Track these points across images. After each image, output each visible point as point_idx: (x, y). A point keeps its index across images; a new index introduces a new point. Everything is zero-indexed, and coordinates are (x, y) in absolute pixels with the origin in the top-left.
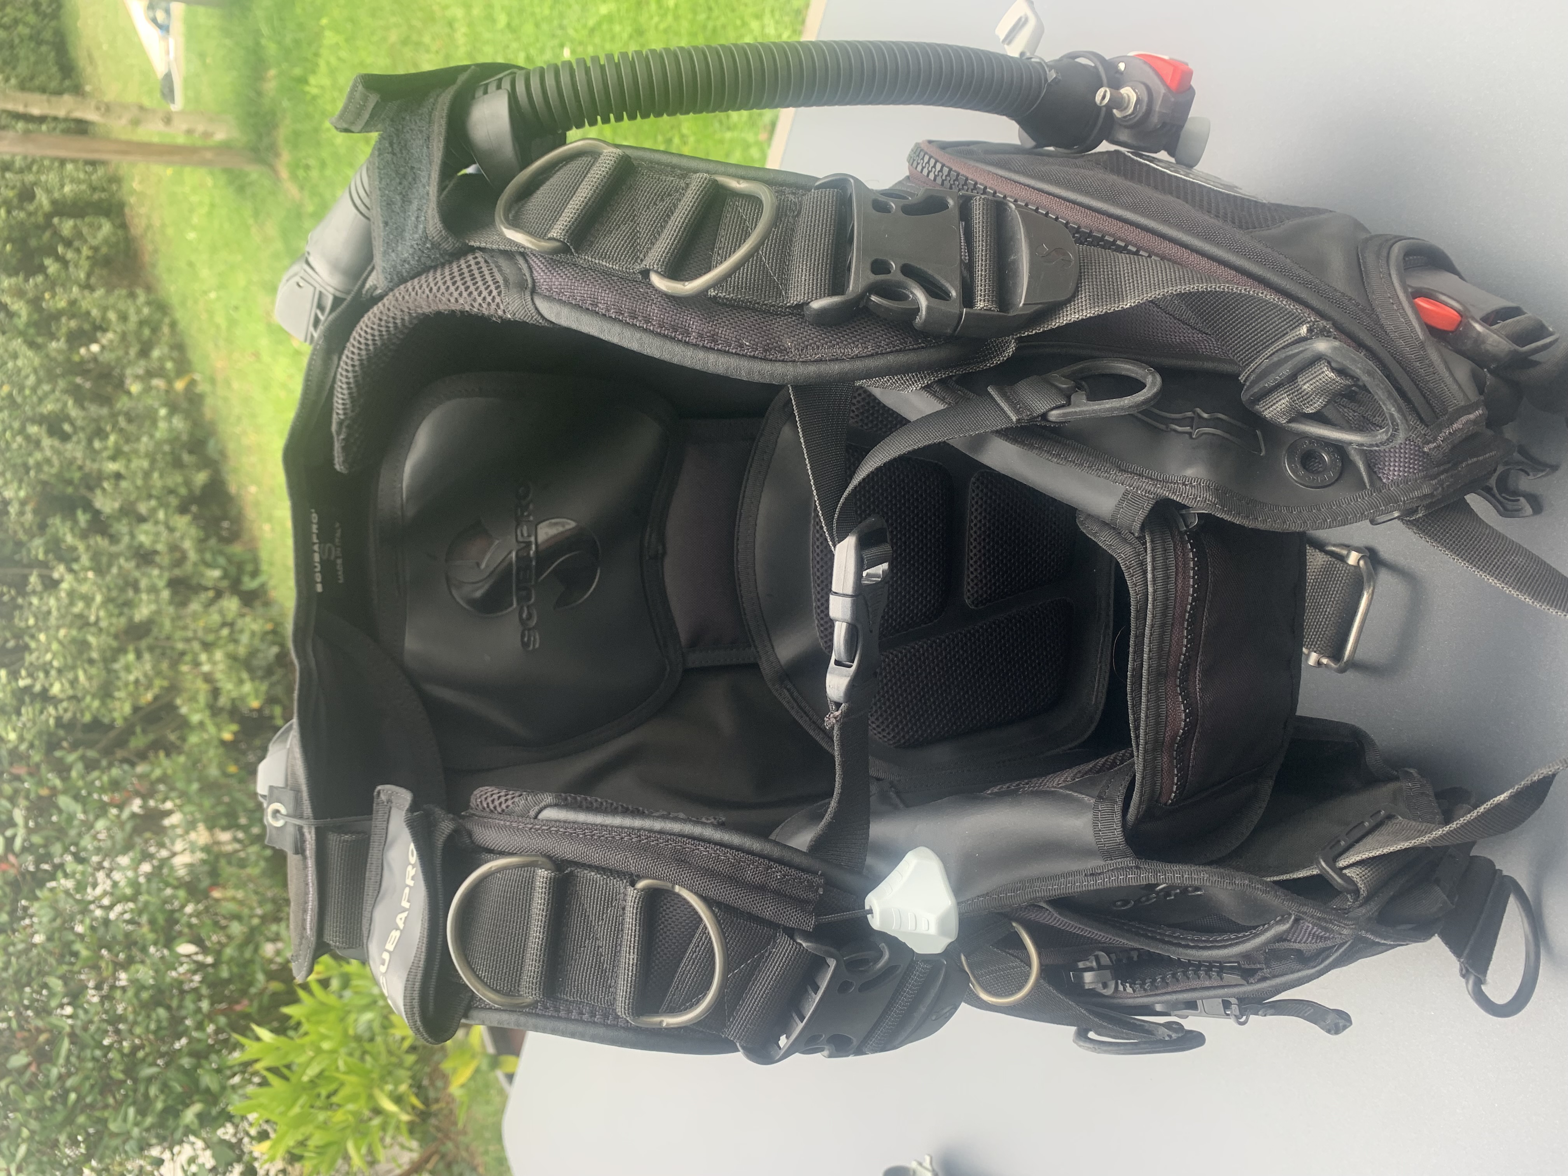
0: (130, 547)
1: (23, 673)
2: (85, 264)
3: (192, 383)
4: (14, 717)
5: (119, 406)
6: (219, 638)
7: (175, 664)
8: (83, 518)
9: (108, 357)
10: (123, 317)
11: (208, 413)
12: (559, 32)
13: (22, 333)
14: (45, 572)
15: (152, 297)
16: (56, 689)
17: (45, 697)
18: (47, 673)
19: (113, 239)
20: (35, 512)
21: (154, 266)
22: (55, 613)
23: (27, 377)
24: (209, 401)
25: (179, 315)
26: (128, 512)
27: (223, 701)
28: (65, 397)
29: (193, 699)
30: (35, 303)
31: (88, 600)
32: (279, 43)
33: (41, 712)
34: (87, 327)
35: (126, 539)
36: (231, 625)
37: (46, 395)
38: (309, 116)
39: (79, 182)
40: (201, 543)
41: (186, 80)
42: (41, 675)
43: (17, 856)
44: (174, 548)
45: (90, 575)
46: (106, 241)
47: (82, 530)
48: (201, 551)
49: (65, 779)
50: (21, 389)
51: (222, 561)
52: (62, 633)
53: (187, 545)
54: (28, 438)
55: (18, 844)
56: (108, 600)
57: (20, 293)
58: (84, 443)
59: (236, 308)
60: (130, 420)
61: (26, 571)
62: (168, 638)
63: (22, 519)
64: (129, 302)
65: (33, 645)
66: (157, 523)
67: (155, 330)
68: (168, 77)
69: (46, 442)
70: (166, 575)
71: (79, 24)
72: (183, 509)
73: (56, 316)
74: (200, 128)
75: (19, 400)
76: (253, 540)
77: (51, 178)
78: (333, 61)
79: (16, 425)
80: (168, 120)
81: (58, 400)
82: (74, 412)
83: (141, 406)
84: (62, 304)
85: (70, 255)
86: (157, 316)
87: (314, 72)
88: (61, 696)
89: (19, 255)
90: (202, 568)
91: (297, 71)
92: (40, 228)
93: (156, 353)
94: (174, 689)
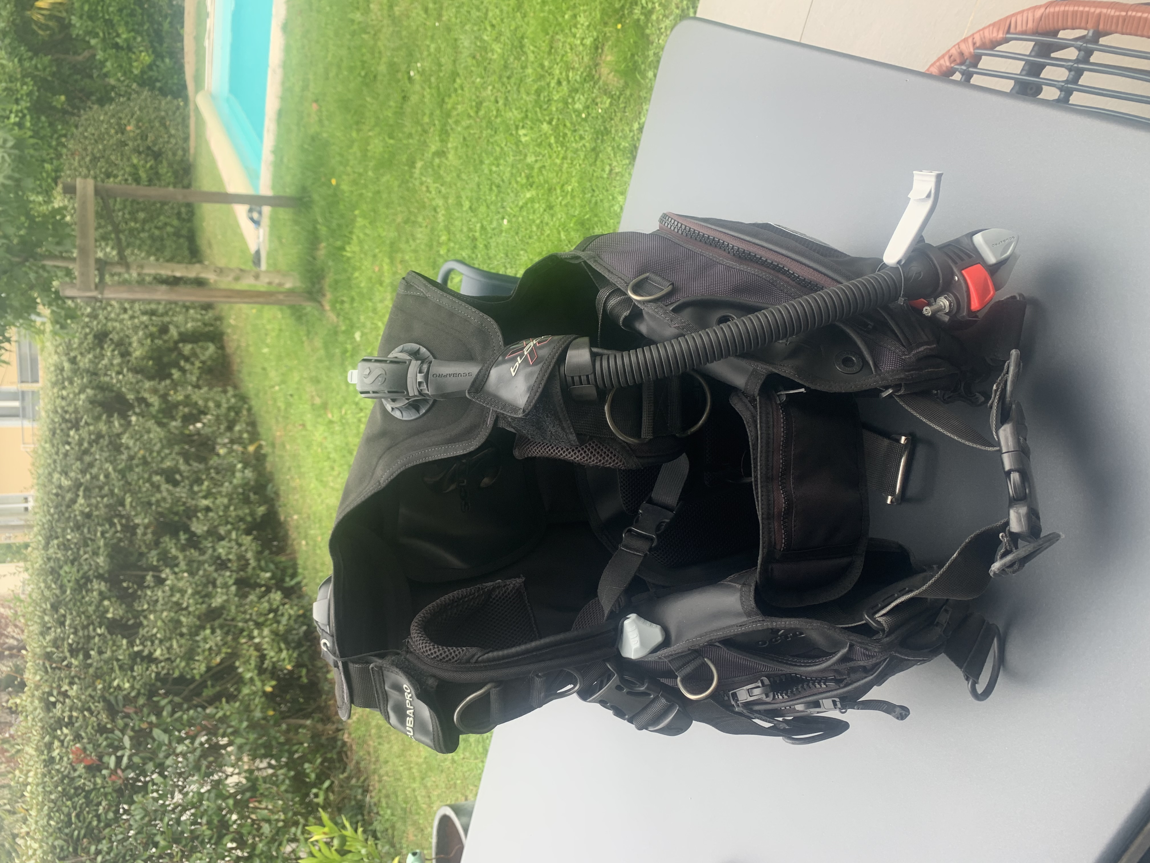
0: (212, 556)
1: (138, 642)
2: (196, 372)
3: (260, 447)
4: (129, 673)
5: (211, 462)
6: (266, 620)
7: (236, 639)
8: (183, 537)
9: (208, 431)
10: (218, 406)
11: (268, 466)
12: (501, 210)
13: (154, 417)
14: (156, 574)
15: (237, 392)
16: (158, 653)
17: (150, 659)
18: (153, 643)
19: (215, 356)
20: (154, 533)
21: (239, 372)
22: (161, 601)
23: (155, 445)
24: (270, 459)
25: (253, 403)
26: (213, 534)
27: (267, 664)
28: (178, 457)
29: (247, 662)
30: (164, 397)
31: (183, 592)
32: (328, 227)
33: (147, 669)
34: (195, 412)
35: (210, 551)
36: (275, 611)
37: (167, 456)
38: (345, 271)
39: (197, 320)
40: (259, 554)
41: (269, 255)
42: (149, 643)
43: (123, 771)
44: (241, 557)
45: (186, 575)
46: (210, 358)
47: (183, 545)
48: (258, 560)
49: (159, 715)
50: (151, 452)
51: (272, 566)
52: (165, 614)
53: (249, 555)
54: (152, 484)
55: (125, 760)
56: (196, 593)
57: (154, 391)
58: (188, 487)
59: (291, 395)
60: (218, 473)
61: (145, 573)
62: (233, 620)
63: (145, 538)
64: (223, 395)
65: (145, 623)
66: (230, 541)
67: (237, 413)
68: (258, 252)
69: (164, 487)
70: (235, 576)
71: (204, 224)
72: (248, 532)
73: (176, 405)
74: (277, 281)
75: (149, 459)
76: (294, 552)
77: (179, 319)
78: (361, 236)
79: (146, 476)
80: (257, 277)
81: (173, 459)
82: (183, 467)
83: (225, 462)
84: (180, 397)
85: (188, 367)
86: (240, 404)
87: (349, 243)
88: (161, 658)
89: (156, 368)
90: (258, 572)
91: (339, 243)
92: (170, 350)
93: (237, 428)
94: (234, 655)
